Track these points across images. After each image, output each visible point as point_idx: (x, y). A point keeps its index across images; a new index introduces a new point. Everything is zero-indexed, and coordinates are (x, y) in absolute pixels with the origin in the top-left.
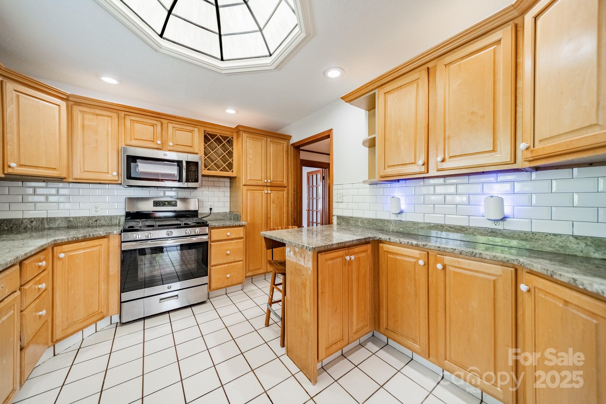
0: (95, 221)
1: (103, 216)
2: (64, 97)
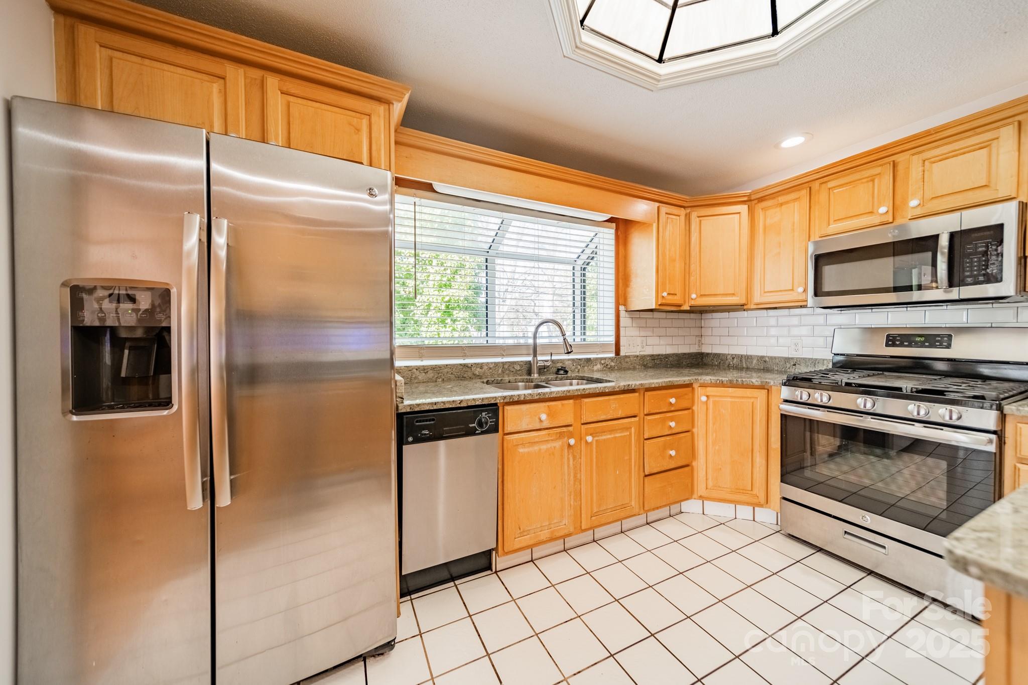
0: (793, 365)
1: (804, 359)
2: (745, 199)
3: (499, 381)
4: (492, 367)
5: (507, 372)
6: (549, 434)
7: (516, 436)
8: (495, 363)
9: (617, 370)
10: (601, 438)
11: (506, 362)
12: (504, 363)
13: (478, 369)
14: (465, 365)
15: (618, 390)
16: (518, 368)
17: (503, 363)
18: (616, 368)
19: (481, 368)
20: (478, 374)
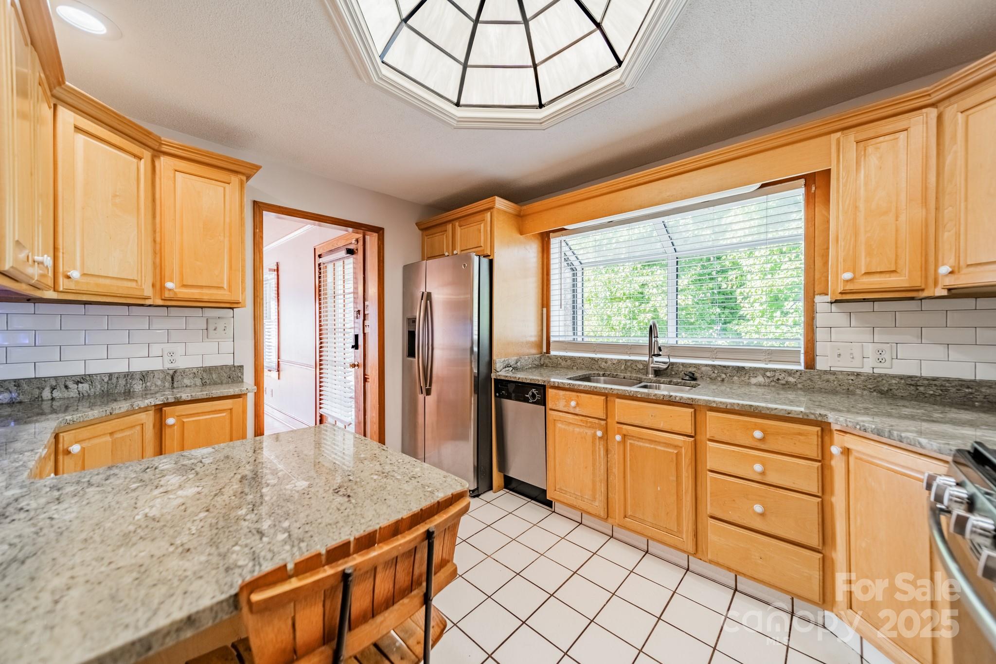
3: (614, 376)
4: (615, 362)
5: (630, 369)
6: (581, 420)
7: (556, 413)
8: (618, 360)
9: (801, 389)
10: (636, 443)
11: (629, 360)
12: (627, 361)
13: (604, 363)
14: (593, 359)
15: (654, 398)
16: (641, 367)
17: (625, 360)
18: (799, 386)
19: (606, 362)
20: (603, 367)
